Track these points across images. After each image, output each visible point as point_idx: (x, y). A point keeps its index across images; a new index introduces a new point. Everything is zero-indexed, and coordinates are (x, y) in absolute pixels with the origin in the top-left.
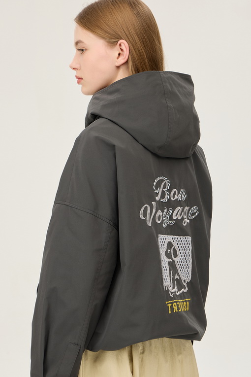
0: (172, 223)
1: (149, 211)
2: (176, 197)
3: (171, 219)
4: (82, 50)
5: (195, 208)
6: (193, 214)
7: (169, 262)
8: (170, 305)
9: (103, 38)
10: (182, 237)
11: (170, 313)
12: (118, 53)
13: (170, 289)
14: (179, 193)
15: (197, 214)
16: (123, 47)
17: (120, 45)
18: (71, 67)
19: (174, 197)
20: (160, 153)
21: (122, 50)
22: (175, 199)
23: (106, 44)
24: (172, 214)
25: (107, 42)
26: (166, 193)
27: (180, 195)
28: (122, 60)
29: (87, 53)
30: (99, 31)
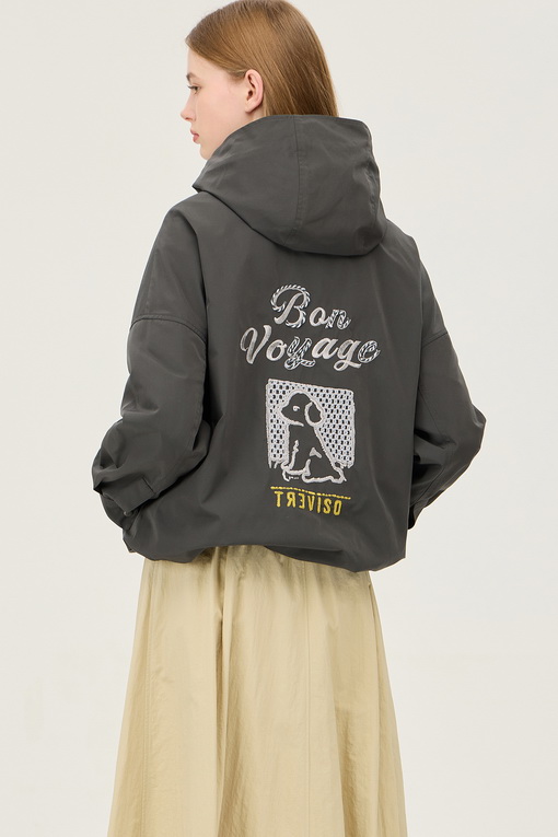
0: (310, 364)
1: (254, 339)
2: (321, 321)
3: (308, 355)
4: (196, 88)
5: (371, 345)
6: (368, 355)
7: (291, 427)
8: (279, 494)
9: (223, 68)
10: (331, 390)
11: (279, 505)
12: (248, 90)
13: (286, 469)
14: (328, 314)
15: (375, 355)
16: (254, 82)
17: (250, 78)
18: (182, 116)
19: (316, 321)
20: (289, 243)
21: (253, 86)
22: (318, 324)
23: (229, 76)
24: (310, 349)
25: (231, 74)
26: (302, 313)
27: (330, 318)
28: (253, 103)
29: (203, 93)
30: (218, 58)
